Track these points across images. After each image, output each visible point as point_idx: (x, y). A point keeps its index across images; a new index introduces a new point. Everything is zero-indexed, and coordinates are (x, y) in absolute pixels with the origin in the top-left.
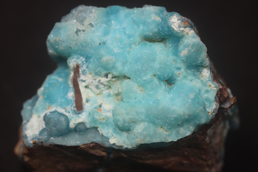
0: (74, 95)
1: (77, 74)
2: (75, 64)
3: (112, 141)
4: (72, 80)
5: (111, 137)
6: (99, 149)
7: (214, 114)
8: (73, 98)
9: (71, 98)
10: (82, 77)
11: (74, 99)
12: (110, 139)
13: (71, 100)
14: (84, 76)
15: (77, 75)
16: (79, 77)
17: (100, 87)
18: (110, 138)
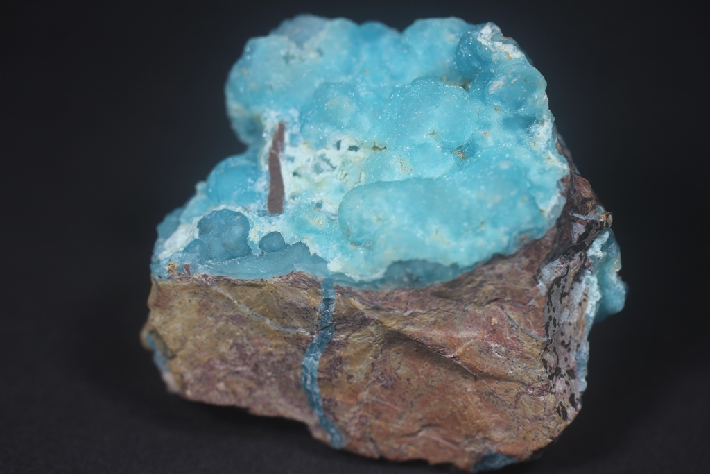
0: (267, 186)
1: (279, 143)
2: (276, 122)
3: (334, 266)
4: (268, 156)
5: (332, 259)
6: (306, 289)
7: (552, 216)
8: (265, 190)
9: (263, 190)
10: (289, 151)
11: (268, 193)
12: (330, 262)
13: (260, 194)
14: (293, 149)
15: (280, 148)
16: (282, 150)
17: (322, 167)
18: (330, 260)
